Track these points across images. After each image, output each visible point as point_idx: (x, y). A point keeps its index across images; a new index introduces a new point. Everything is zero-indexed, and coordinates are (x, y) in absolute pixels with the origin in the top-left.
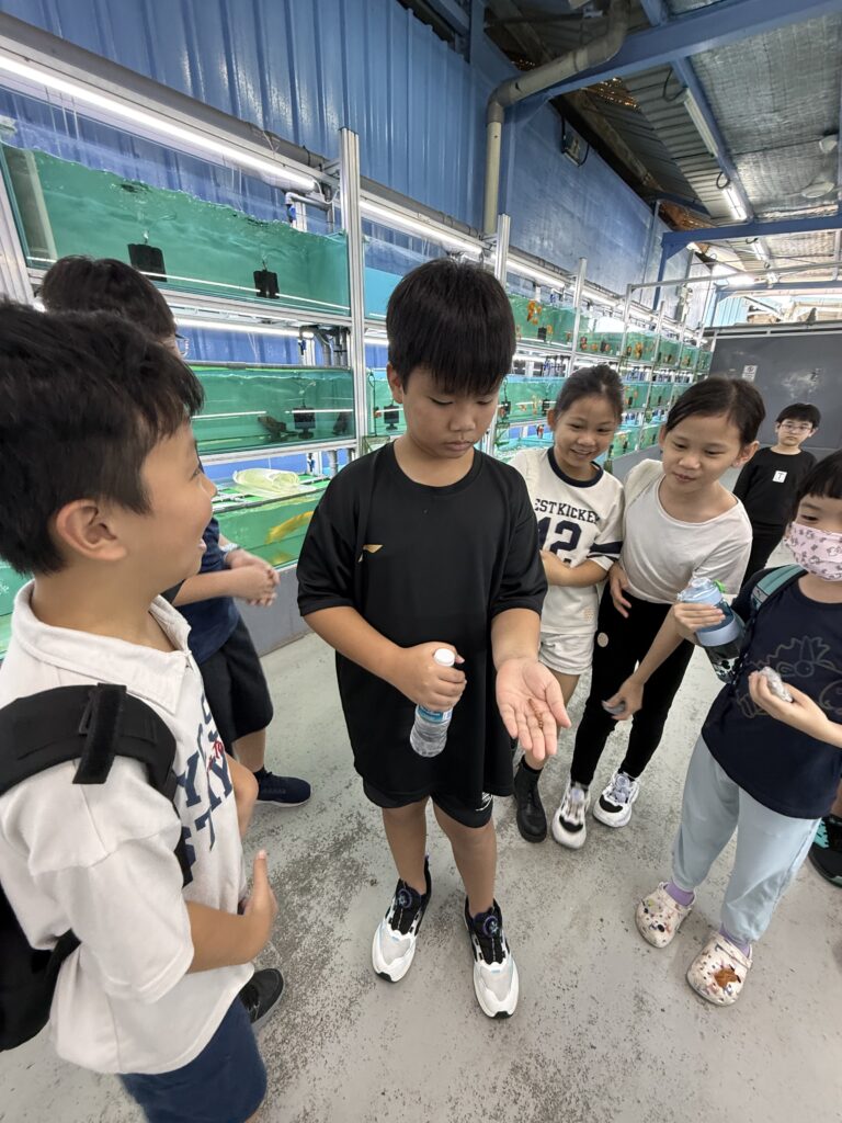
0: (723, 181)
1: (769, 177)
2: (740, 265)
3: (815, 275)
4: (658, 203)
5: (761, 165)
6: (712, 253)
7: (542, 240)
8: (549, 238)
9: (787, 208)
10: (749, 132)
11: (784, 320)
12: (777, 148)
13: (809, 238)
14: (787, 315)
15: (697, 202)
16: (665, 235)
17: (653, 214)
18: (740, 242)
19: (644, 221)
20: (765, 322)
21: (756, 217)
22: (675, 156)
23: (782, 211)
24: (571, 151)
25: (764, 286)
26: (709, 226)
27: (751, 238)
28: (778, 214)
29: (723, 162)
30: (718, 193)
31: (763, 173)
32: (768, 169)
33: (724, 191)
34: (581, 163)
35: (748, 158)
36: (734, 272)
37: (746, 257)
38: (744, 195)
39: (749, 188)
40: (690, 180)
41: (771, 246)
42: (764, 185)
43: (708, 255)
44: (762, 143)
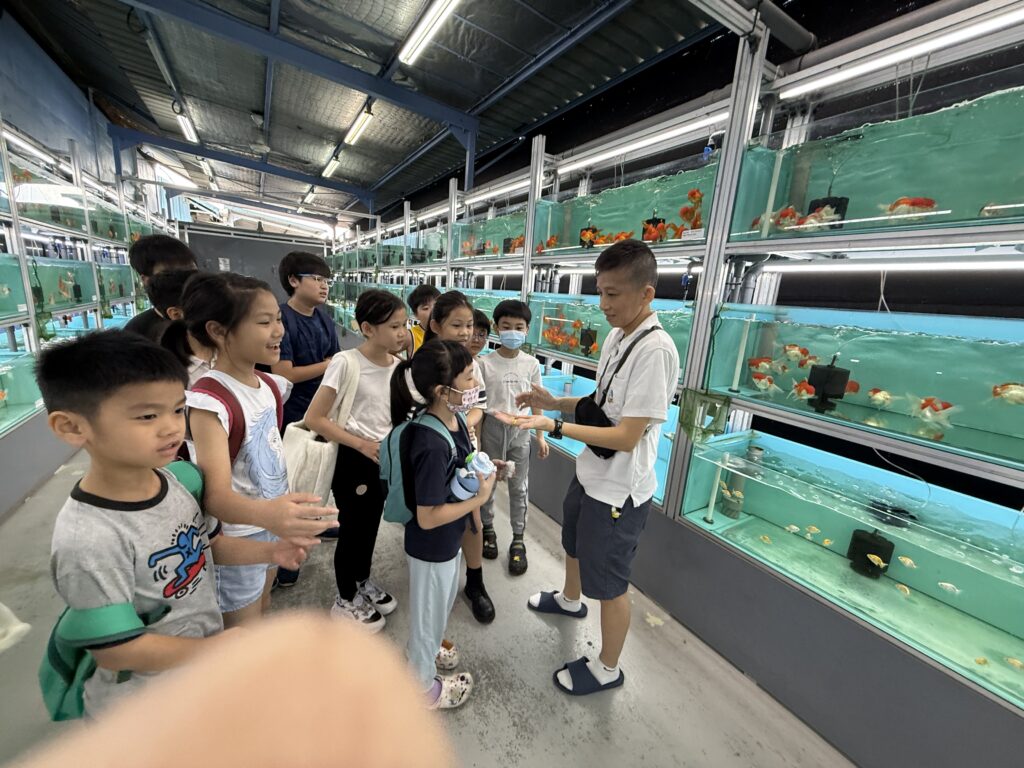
0: (177, 108)
1: (213, 120)
2: (183, 171)
4: (91, 90)
5: (207, 110)
9: (227, 145)
10: (196, 84)
12: (221, 105)
16: (108, 126)
17: (88, 100)
18: (189, 156)
21: (203, 144)
22: (125, 67)
23: (222, 146)
26: (153, 133)
27: (200, 158)
28: (219, 147)
29: (176, 94)
30: (172, 114)
31: (209, 116)
33: (179, 116)
35: (196, 100)
36: (178, 176)
37: (193, 168)
38: (194, 125)
39: (197, 122)
40: (139, 91)
41: (214, 167)
42: (209, 123)
44: (208, 96)
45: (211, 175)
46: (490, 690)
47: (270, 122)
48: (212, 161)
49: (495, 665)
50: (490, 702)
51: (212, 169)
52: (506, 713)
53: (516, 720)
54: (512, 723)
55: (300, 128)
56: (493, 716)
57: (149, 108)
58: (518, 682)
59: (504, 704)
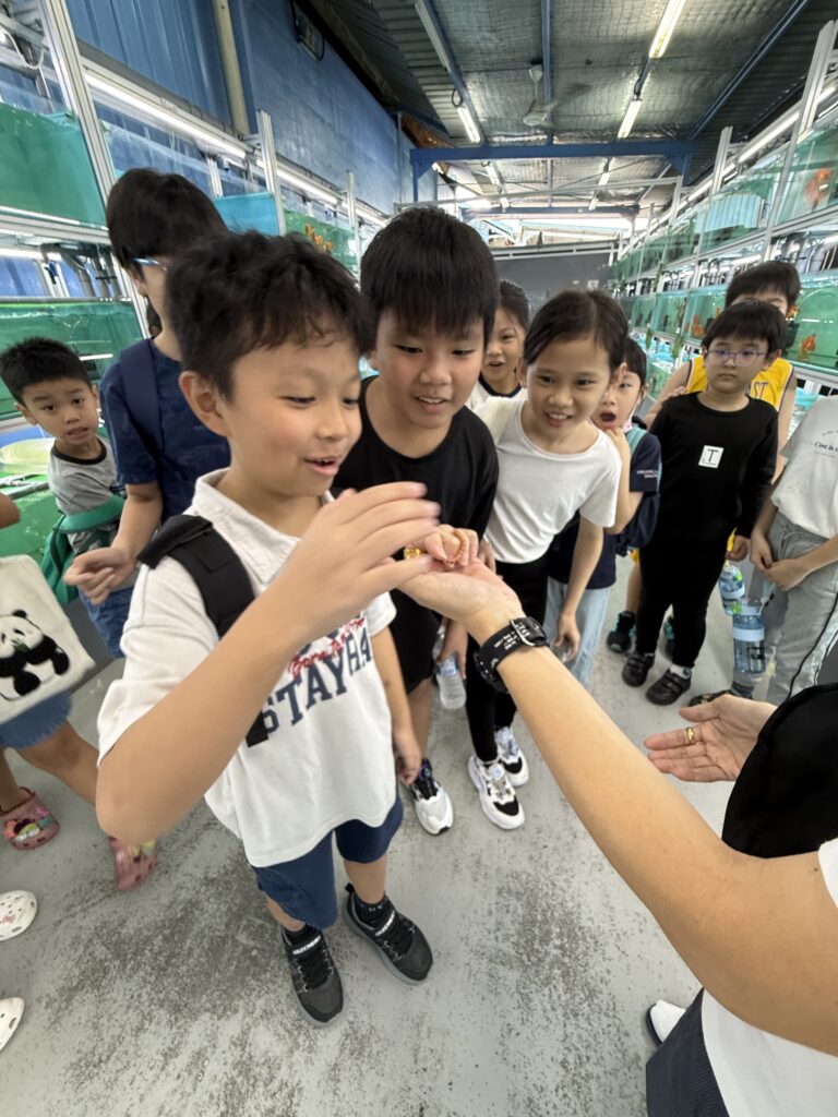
0: (457, 99)
1: (493, 99)
2: (477, 188)
3: (535, 201)
4: (400, 116)
5: (486, 86)
6: (453, 174)
7: (298, 146)
8: (304, 146)
9: (510, 133)
10: (472, 50)
11: (518, 244)
12: (498, 70)
13: (529, 165)
14: (518, 239)
15: (434, 118)
16: (412, 151)
17: (397, 127)
18: (476, 164)
19: (390, 135)
20: (503, 245)
21: (486, 140)
22: (411, 64)
23: (506, 136)
24: (307, 41)
25: (498, 210)
26: (446, 145)
27: (485, 162)
28: (503, 139)
29: (454, 78)
30: (454, 111)
31: (488, 94)
32: (492, 91)
33: (459, 110)
34: (320, 58)
35: (475, 77)
36: (475, 196)
37: (482, 180)
38: (475, 118)
39: (479, 111)
40: (428, 94)
41: (501, 170)
42: (489, 107)
43: (449, 175)
44: (484, 63)
45: (498, 182)
46: (556, 971)
47: (552, 71)
48: (499, 162)
49: (584, 939)
50: (546, 991)
51: (499, 174)
52: (560, 1032)
53: (571, 1058)
54: (561, 1058)
55: (588, 62)
56: (538, 1018)
57: (438, 111)
58: (604, 997)
59: (565, 1014)
